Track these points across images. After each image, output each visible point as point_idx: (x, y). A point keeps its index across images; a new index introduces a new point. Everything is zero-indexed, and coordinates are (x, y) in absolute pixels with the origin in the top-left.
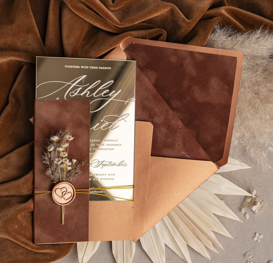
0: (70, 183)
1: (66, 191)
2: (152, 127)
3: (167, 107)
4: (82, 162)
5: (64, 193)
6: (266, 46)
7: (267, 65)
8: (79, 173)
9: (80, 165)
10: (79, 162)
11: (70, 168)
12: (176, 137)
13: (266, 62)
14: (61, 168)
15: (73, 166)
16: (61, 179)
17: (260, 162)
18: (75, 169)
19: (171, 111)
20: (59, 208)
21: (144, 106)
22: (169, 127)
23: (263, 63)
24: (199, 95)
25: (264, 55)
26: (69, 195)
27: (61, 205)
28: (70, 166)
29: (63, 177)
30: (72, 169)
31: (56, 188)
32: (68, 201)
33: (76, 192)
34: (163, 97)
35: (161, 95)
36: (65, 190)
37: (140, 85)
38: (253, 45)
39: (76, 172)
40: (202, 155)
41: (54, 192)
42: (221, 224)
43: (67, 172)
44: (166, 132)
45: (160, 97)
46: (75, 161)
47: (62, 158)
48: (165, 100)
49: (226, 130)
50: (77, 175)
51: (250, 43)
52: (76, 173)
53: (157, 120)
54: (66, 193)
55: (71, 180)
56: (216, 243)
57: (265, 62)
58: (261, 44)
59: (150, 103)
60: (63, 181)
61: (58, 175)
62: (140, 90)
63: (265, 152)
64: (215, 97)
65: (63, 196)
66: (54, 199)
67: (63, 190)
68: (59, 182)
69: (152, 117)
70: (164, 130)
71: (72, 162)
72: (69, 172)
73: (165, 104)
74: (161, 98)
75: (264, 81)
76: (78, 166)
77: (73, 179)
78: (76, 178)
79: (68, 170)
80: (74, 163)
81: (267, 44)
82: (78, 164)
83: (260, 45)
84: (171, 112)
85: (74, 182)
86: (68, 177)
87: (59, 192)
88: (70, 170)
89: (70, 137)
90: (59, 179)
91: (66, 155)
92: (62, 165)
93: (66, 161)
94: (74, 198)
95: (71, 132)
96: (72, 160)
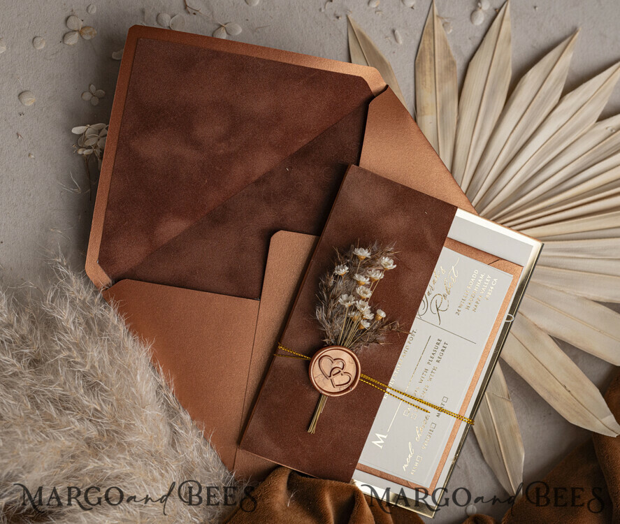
0: (357, 354)
1: (342, 369)
4: (394, 324)
5: (336, 371)
8: (381, 344)
9: (389, 327)
10: (391, 321)
11: (366, 325)
14: (348, 318)
15: (375, 324)
16: (342, 340)
18: (377, 331)
26: (345, 379)
27: (321, 391)
28: (368, 321)
29: (346, 338)
30: (371, 330)
31: (324, 355)
32: (337, 390)
33: (361, 378)
36: (340, 365)
39: (376, 337)
43: (360, 331)
46: (382, 314)
47: (359, 298)
50: (376, 344)
52: (375, 341)
54: (340, 372)
55: (361, 350)
60: (343, 346)
61: (339, 326)
65: (332, 376)
67: (336, 364)
68: (337, 343)
71: (376, 315)
72: (362, 333)
76: (386, 327)
77: (365, 349)
78: (371, 349)
79: (362, 328)
80: (379, 318)
82: (387, 323)
85: (365, 357)
86: (357, 342)
87: (326, 365)
88: (365, 330)
89: (388, 263)
90: (336, 339)
91: (369, 295)
92: (354, 313)
93: (364, 307)
94: (353, 389)
95: (396, 255)
96: (378, 312)
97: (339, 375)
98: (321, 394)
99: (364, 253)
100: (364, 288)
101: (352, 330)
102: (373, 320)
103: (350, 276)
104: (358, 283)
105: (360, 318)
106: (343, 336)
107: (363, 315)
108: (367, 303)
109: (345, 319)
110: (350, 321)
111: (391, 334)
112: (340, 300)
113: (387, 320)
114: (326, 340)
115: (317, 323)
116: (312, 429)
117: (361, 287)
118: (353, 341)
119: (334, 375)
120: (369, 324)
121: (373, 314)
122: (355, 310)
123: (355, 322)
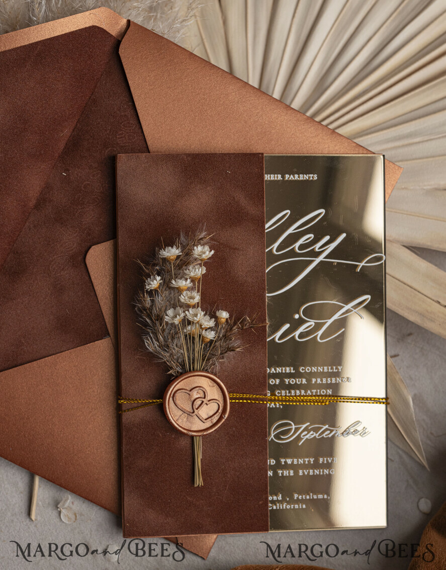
0: (214, 373)
1: (205, 398)
4: (244, 320)
5: (198, 402)
8: (238, 350)
9: (238, 327)
10: (238, 318)
11: (211, 335)
14: (186, 336)
15: (220, 329)
16: (189, 364)
18: (227, 337)
20: (186, 442)
26: (213, 407)
28: (211, 329)
29: (193, 360)
30: (219, 339)
31: (175, 390)
32: (208, 424)
33: (231, 399)
36: (200, 393)
39: (228, 344)
43: (206, 345)
46: (224, 315)
47: (188, 306)
50: (231, 353)
52: (228, 349)
54: (203, 402)
55: (217, 367)
60: (194, 370)
61: (179, 350)
65: (196, 411)
67: (195, 394)
68: (185, 371)
71: (217, 319)
72: (210, 346)
76: (235, 328)
77: (222, 363)
78: (229, 360)
79: (207, 340)
80: (223, 320)
82: (235, 324)
85: (226, 373)
86: (208, 359)
87: (183, 400)
88: (211, 341)
89: (203, 252)
90: (183, 365)
91: (197, 298)
92: (189, 328)
93: (196, 315)
94: (226, 416)
95: (211, 239)
96: (218, 314)
97: (204, 407)
98: (192, 437)
99: (172, 252)
100: (189, 293)
101: (196, 349)
102: (217, 325)
103: (166, 284)
104: (179, 291)
105: (200, 330)
107: (201, 326)
108: (199, 308)
109: (182, 337)
110: (190, 338)
111: (244, 333)
112: (167, 319)
113: (233, 319)
114: (171, 372)
115: (152, 356)
116: (199, 481)
117: (184, 293)
118: (203, 360)
119: (197, 409)
120: (213, 333)
121: (213, 319)
122: (189, 323)
123: (196, 337)
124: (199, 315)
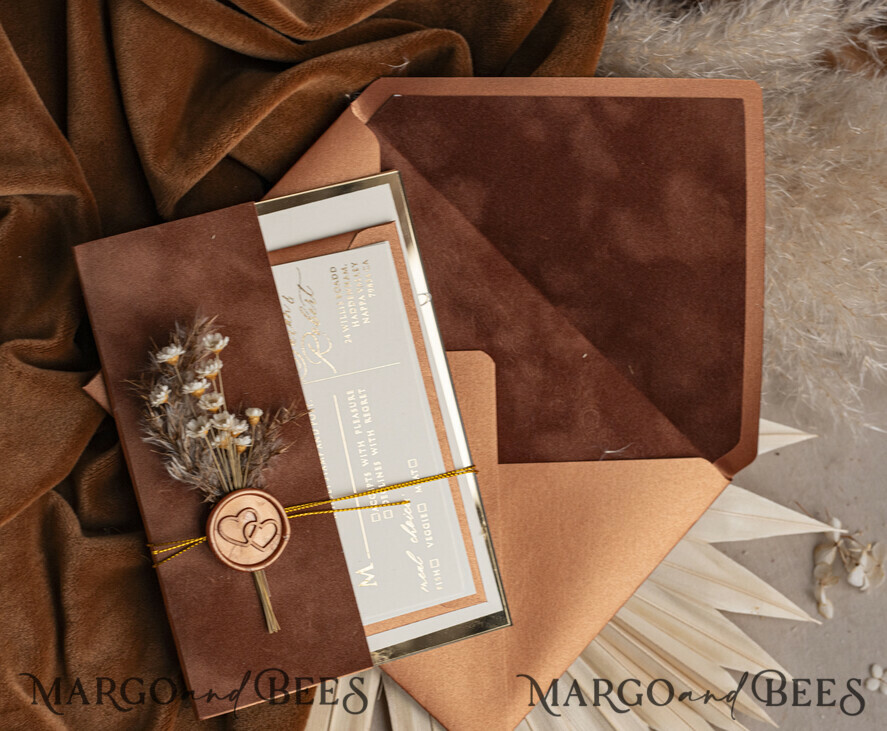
0: (261, 488)
1: (256, 521)
2: (490, 365)
3: (532, 295)
4: (281, 412)
5: (249, 528)
6: (799, 29)
7: (809, 89)
8: (283, 451)
9: (276, 423)
10: (273, 413)
11: (246, 442)
12: (574, 389)
13: (807, 81)
15: (256, 432)
16: (228, 484)
17: (842, 417)
18: (265, 439)
19: (549, 304)
20: (245, 583)
21: (455, 299)
22: (548, 361)
23: (799, 84)
24: (633, 238)
25: (798, 58)
26: (269, 530)
27: (249, 570)
28: (244, 434)
29: (231, 476)
30: (256, 443)
31: (219, 519)
32: (268, 552)
33: (289, 514)
34: (515, 263)
35: (507, 257)
36: (249, 517)
37: (435, 233)
38: (756, 32)
39: (269, 448)
40: (668, 440)
41: (216, 532)
42: (749, 640)
43: (242, 455)
44: (540, 377)
45: (505, 264)
46: (256, 413)
47: (211, 413)
48: (525, 273)
49: (740, 343)
50: (275, 457)
51: (746, 27)
52: (271, 453)
53: (506, 341)
54: (255, 526)
55: (262, 479)
56: (746, 708)
57: (804, 80)
58: (780, 23)
59: (475, 286)
60: (236, 490)
62: (435, 247)
63: (855, 380)
64: (690, 238)
65: (249, 539)
66: (221, 556)
67: (244, 519)
68: (226, 492)
69: (489, 335)
70: (531, 372)
71: (249, 421)
72: (247, 456)
73: (525, 284)
74: (510, 266)
75: (811, 143)
76: (273, 426)
77: (266, 474)
78: (274, 467)
79: (242, 449)
80: (256, 420)
81: (799, 19)
82: (271, 420)
83: (779, 28)
84: (547, 309)
85: (274, 484)
86: (250, 472)
87: (231, 529)
88: (248, 450)
89: (215, 341)
90: (220, 488)
91: (221, 400)
92: (218, 438)
93: (224, 421)
94: (288, 536)
96: (248, 413)
97: (258, 531)
98: (252, 573)
99: (172, 354)
100: (208, 396)
101: (233, 461)
102: (250, 428)
103: (176, 392)
104: (195, 396)
105: (231, 438)
106: (226, 478)
107: (232, 433)
108: (226, 412)
109: (212, 452)
110: (221, 451)
111: (287, 432)
112: (189, 433)
113: (268, 415)
114: (209, 499)
115: (181, 485)
116: (274, 627)
117: (203, 398)
118: (243, 474)
119: (250, 536)
120: (247, 438)
121: (244, 422)
122: (216, 432)
123: (229, 448)
124: (228, 421)
